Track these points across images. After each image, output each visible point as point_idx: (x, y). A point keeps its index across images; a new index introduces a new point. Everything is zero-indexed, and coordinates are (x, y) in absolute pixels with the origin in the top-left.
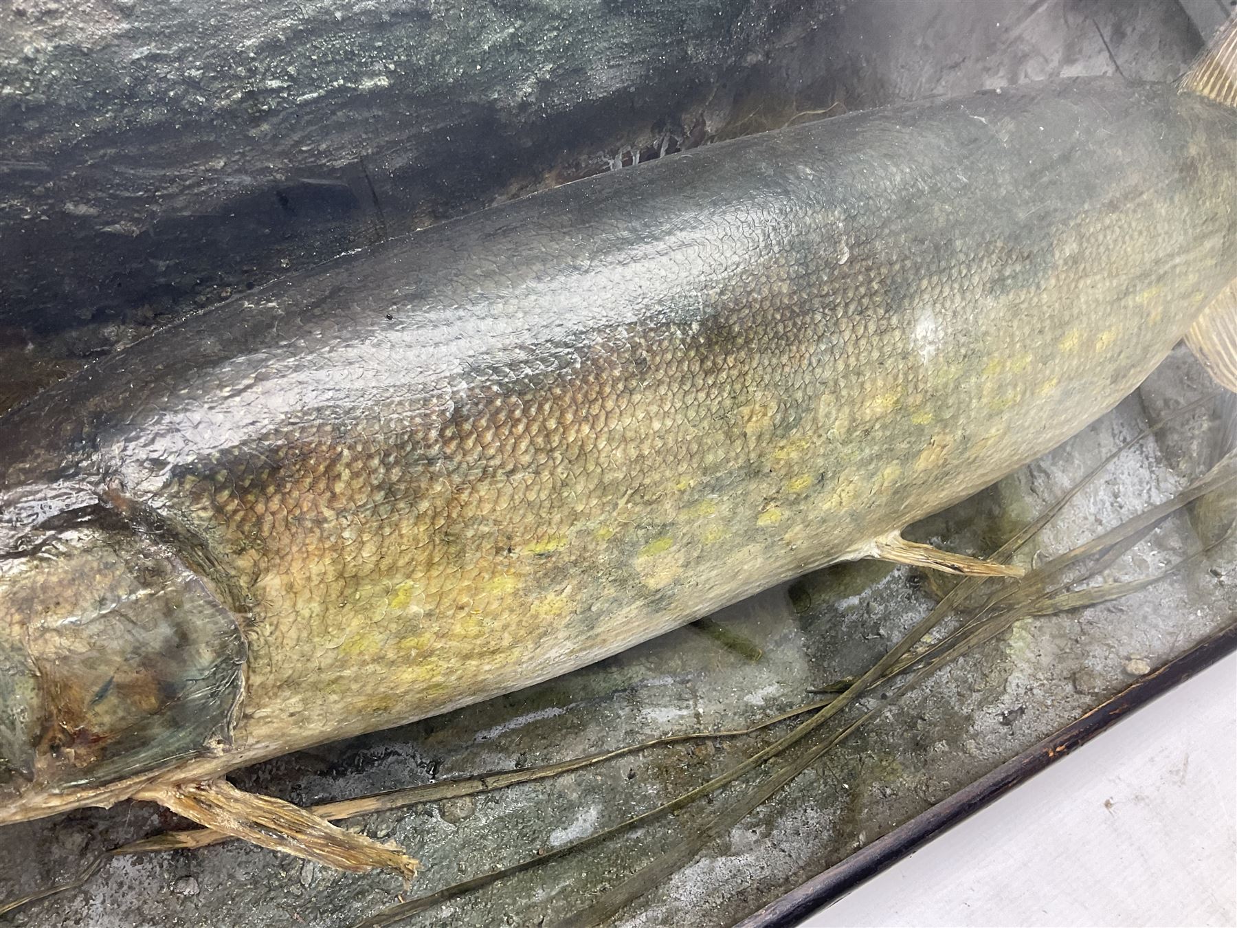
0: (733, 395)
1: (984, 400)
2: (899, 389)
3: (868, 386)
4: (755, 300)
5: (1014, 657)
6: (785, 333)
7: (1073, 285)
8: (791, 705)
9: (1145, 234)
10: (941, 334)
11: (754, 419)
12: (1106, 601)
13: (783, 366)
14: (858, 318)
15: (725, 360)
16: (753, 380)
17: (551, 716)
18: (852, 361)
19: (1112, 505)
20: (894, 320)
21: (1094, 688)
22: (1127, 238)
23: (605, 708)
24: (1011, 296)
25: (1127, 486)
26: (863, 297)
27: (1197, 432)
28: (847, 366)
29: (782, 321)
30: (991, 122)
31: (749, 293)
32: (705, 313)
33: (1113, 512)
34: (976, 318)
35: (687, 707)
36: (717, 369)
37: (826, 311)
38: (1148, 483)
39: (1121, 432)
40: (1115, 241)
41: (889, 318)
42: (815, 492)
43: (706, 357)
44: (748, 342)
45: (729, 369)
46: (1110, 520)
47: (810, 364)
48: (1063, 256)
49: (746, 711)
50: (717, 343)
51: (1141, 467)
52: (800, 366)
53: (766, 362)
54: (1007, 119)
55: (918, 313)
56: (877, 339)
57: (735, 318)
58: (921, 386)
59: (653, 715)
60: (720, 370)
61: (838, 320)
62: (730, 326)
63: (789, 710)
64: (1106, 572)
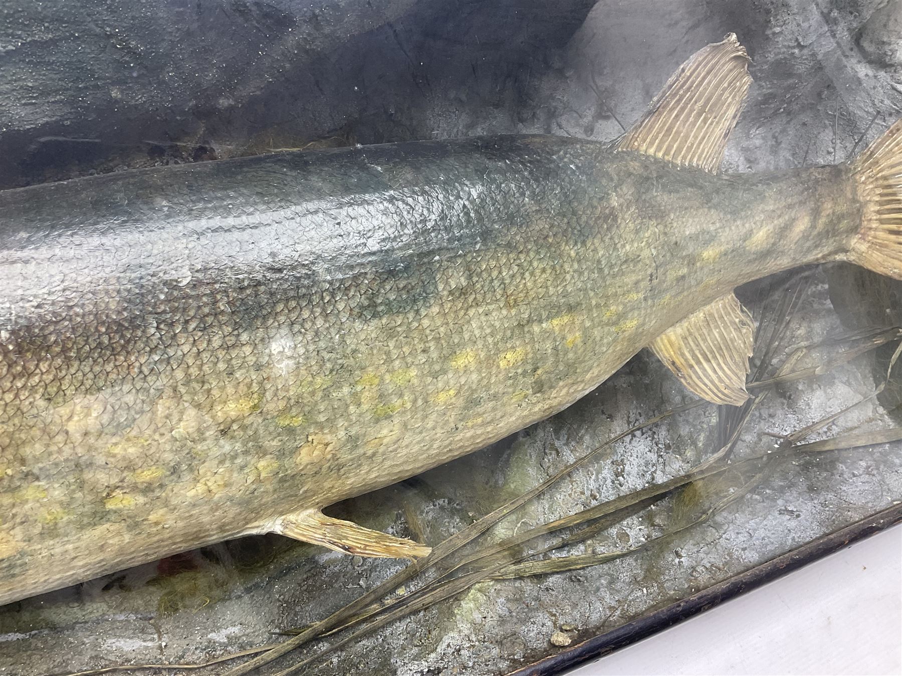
0: (47, 397)
1: (365, 407)
2: (255, 396)
3: (216, 393)
4: (77, 315)
5: (458, 617)
6: (110, 344)
7: (462, 313)
8: (251, 645)
9: (549, 271)
10: (302, 351)
11: (76, 418)
12: (570, 570)
13: (108, 373)
14: (200, 334)
15: (37, 366)
16: (71, 384)
17: (15, 639)
18: (194, 371)
19: (613, 482)
20: (244, 337)
21: (514, 655)
22: (527, 274)
23: (69, 636)
24: (384, 321)
25: (632, 467)
26: (207, 316)
27: (705, 426)
28: (187, 375)
29: (106, 333)
30: (386, 170)
31: (71, 307)
32: (17, 323)
33: (613, 489)
34: (342, 337)
35: (153, 640)
36: (27, 373)
37: (162, 326)
38: (654, 465)
39: (637, 420)
40: (513, 276)
41: (238, 335)
42: (171, 481)
43: (15, 362)
44: (65, 350)
45: (42, 374)
46: (608, 494)
47: (141, 372)
48: (448, 288)
49: (208, 647)
50: (28, 350)
51: (650, 451)
52: (129, 373)
53: (87, 369)
54: (408, 169)
55: (272, 332)
56: (224, 353)
57: (52, 328)
58: (281, 394)
59: (117, 644)
60: (31, 375)
61: (175, 335)
62: (45, 337)
63: (248, 648)
64: (589, 542)
